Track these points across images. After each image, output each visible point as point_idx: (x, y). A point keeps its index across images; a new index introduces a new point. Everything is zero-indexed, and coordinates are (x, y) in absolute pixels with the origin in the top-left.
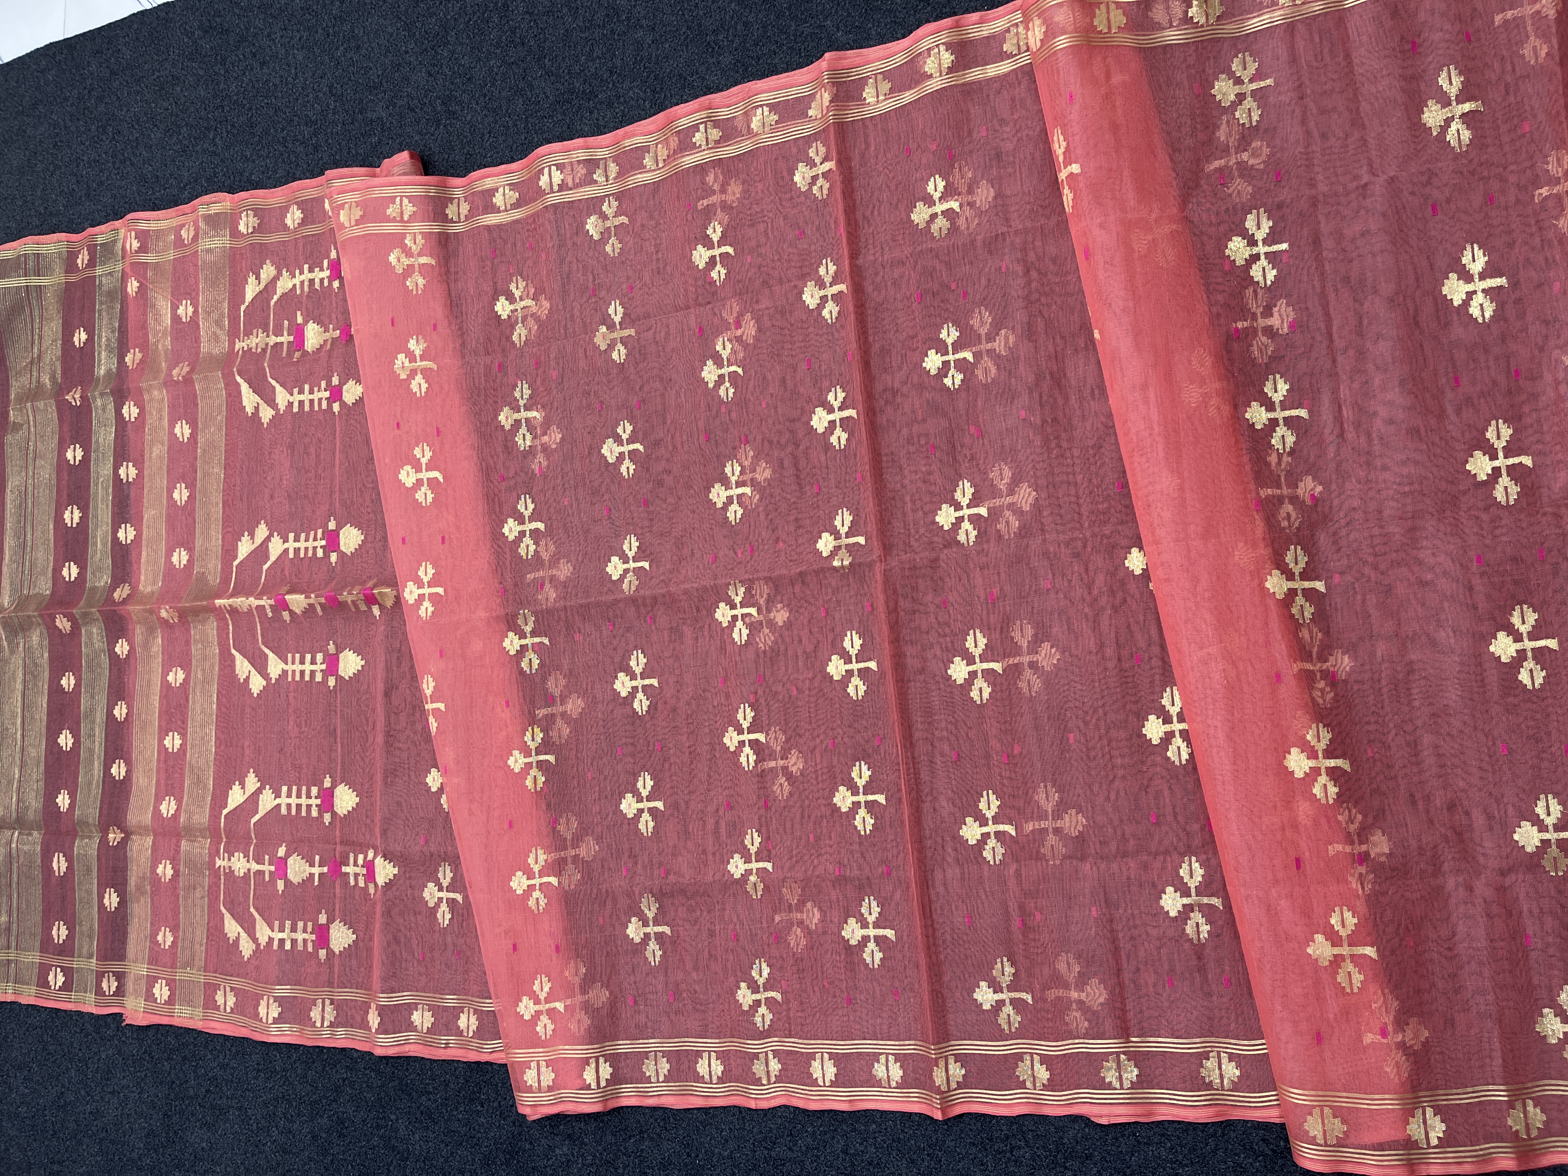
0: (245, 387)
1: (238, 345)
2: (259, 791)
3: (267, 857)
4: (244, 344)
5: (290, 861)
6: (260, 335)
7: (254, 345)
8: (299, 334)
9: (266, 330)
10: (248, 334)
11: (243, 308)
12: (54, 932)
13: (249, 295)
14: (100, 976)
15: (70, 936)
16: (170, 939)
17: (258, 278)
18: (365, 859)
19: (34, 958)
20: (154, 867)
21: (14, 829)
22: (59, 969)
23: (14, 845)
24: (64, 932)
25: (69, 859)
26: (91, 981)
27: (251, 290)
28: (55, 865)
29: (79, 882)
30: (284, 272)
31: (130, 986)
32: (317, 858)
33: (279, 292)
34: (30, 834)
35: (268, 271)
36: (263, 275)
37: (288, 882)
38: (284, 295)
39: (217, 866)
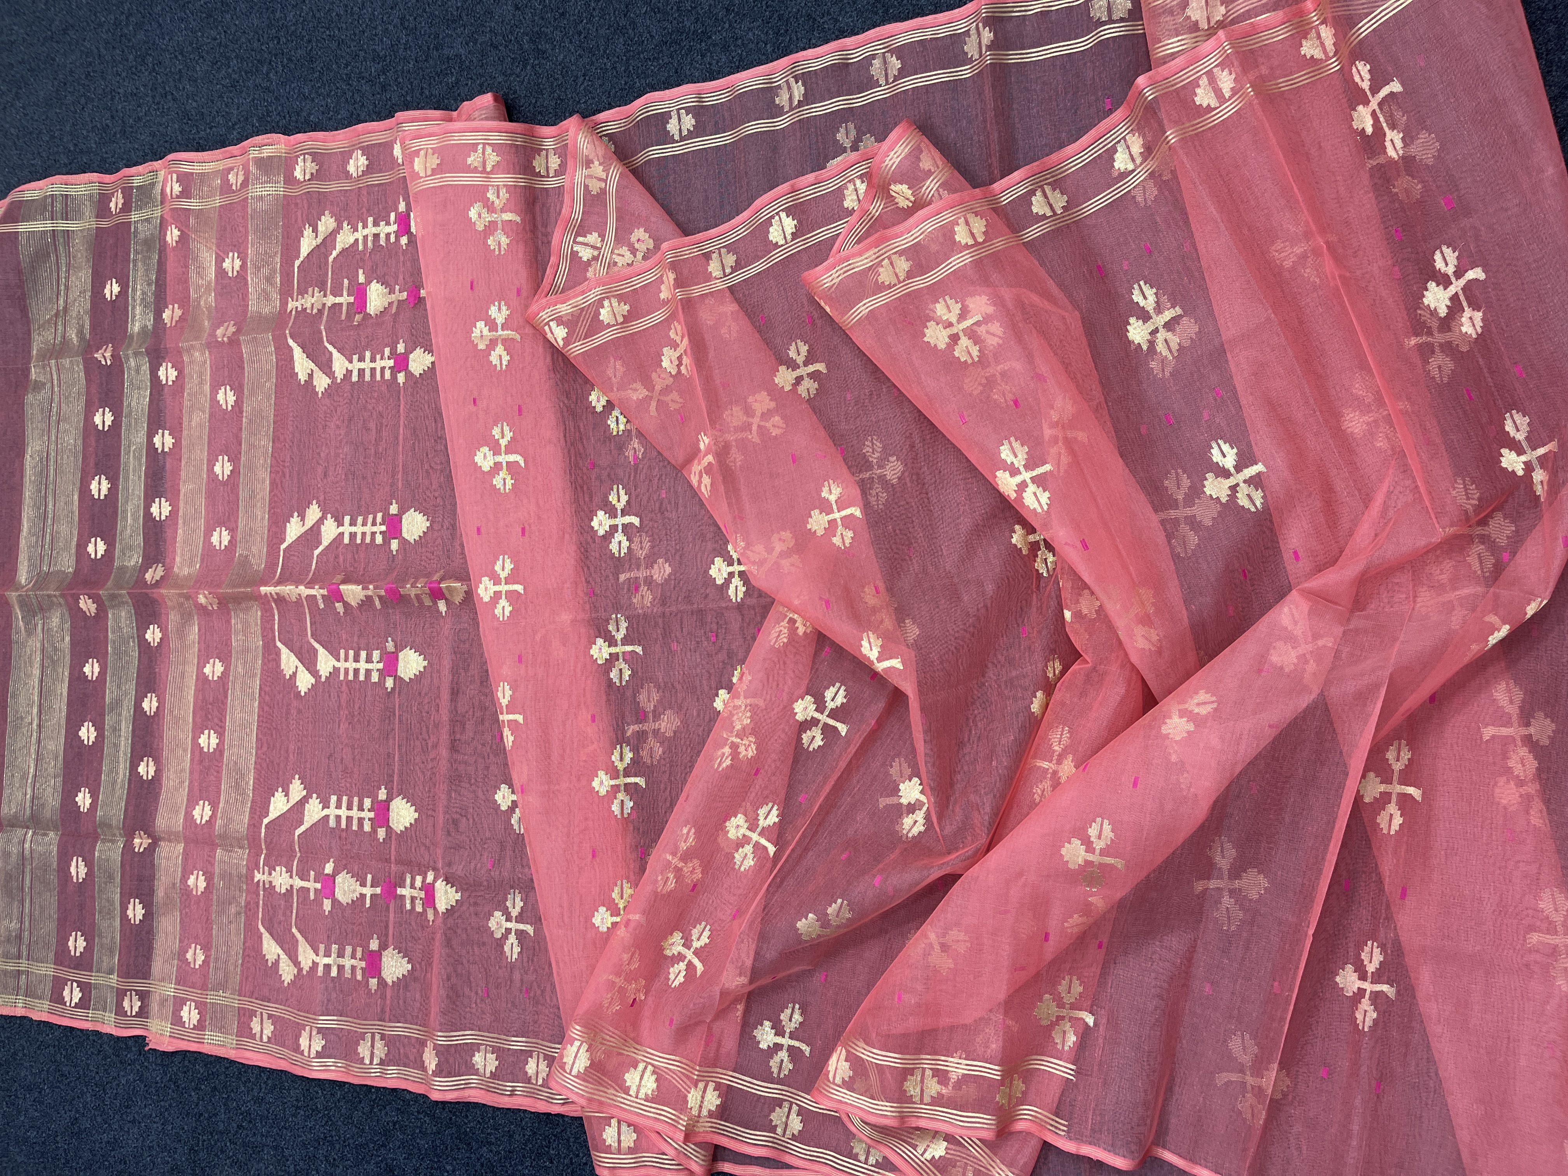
0: (298, 353)
1: (291, 305)
2: (304, 801)
3: (312, 873)
4: (298, 304)
5: (339, 879)
6: (316, 294)
7: (309, 305)
8: (361, 295)
9: (323, 288)
10: (302, 292)
11: (297, 263)
12: (71, 943)
13: (305, 249)
14: (121, 994)
15: (88, 949)
16: (201, 958)
17: (315, 230)
18: (424, 881)
19: (47, 970)
20: (185, 878)
21: (28, 828)
22: (75, 984)
23: (27, 845)
24: (81, 944)
25: (89, 864)
26: (111, 999)
27: (307, 244)
28: (73, 870)
29: (100, 891)
30: (345, 225)
31: (154, 1007)
32: (369, 877)
33: (339, 247)
34: (46, 835)
35: (327, 223)
36: (321, 227)
37: (335, 902)
38: (344, 250)
39: (256, 880)
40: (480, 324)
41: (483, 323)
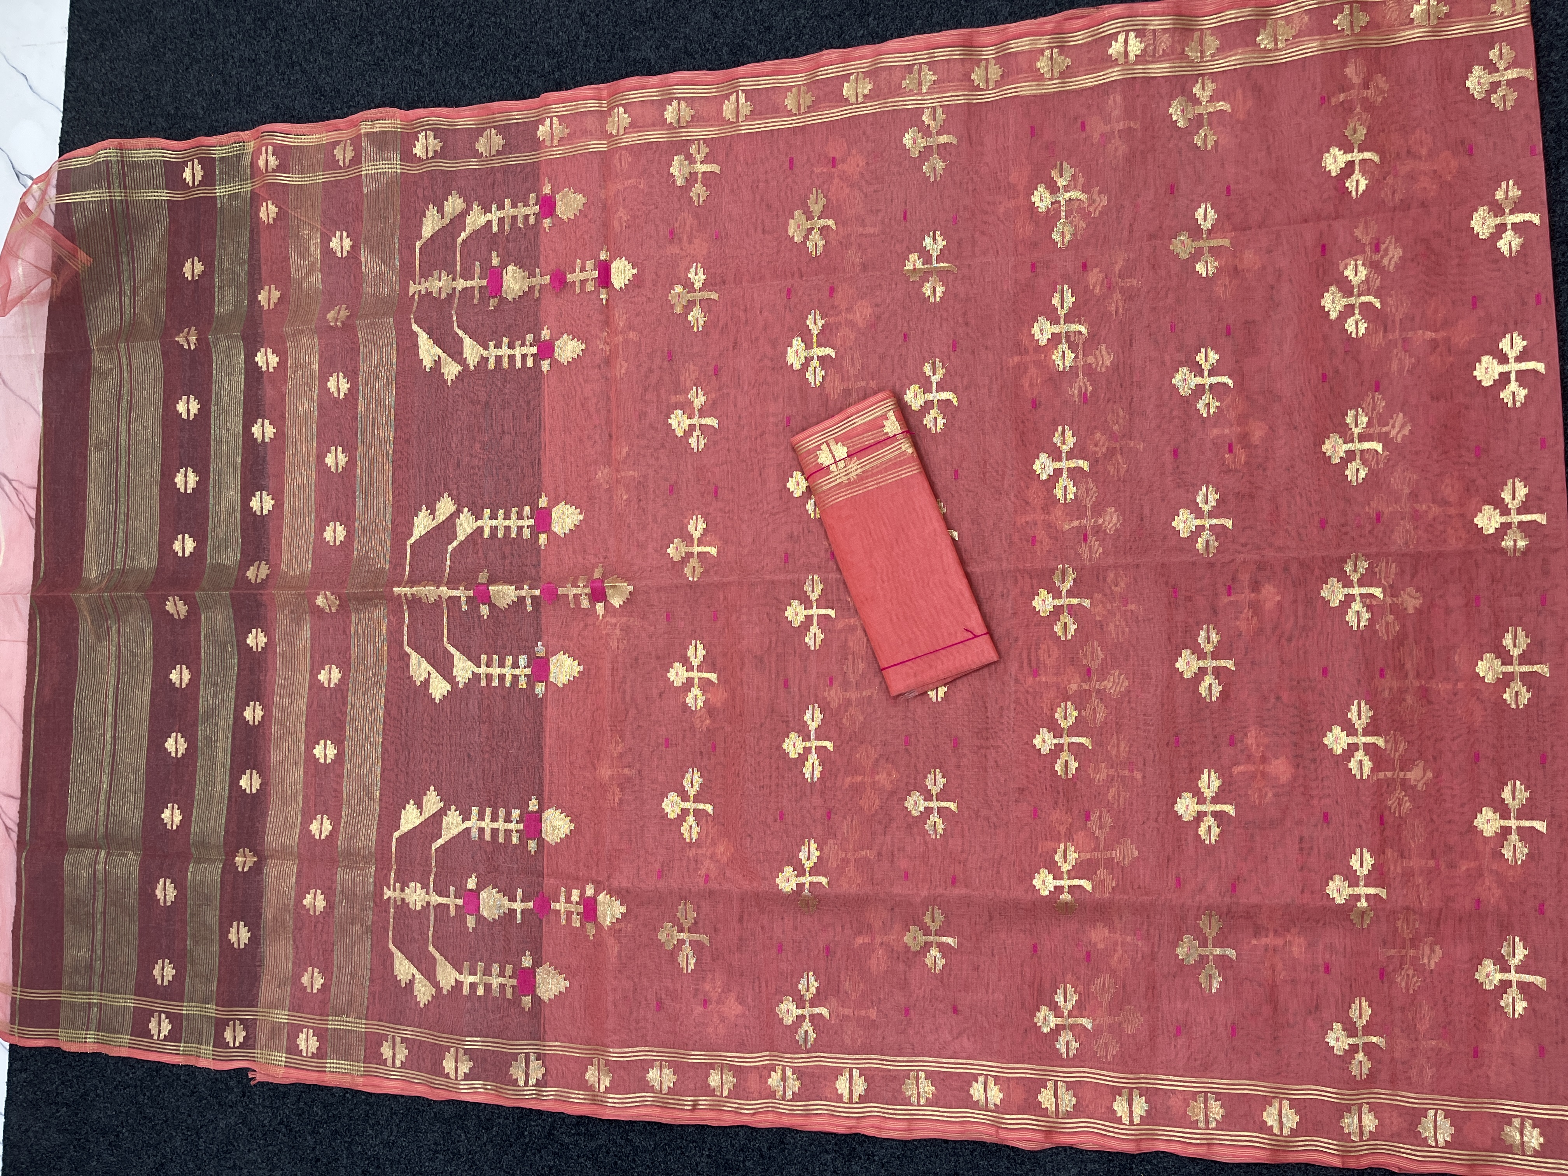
0: (423, 339)
1: (413, 288)
2: (442, 813)
3: (452, 889)
4: (420, 287)
5: (484, 894)
6: (444, 278)
7: (435, 290)
8: (495, 279)
9: (451, 272)
10: (426, 274)
11: (418, 245)
12: (156, 972)
13: (428, 231)
14: (221, 1025)
15: (179, 977)
16: (319, 981)
17: (441, 211)
18: (582, 894)
19: (128, 1002)
20: (300, 897)
21: (99, 847)
22: (163, 1016)
23: (100, 867)
24: (170, 972)
25: (180, 886)
26: (209, 1031)
27: (430, 225)
28: (159, 893)
29: (193, 915)
30: (475, 206)
31: (262, 1037)
32: (520, 891)
33: (469, 230)
34: (124, 855)
35: (454, 204)
36: (448, 207)
37: (480, 919)
38: (476, 232)
39: (385, 897)
40: (914, 257)
41: (917, 255)
